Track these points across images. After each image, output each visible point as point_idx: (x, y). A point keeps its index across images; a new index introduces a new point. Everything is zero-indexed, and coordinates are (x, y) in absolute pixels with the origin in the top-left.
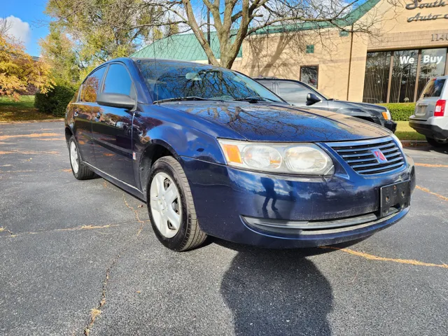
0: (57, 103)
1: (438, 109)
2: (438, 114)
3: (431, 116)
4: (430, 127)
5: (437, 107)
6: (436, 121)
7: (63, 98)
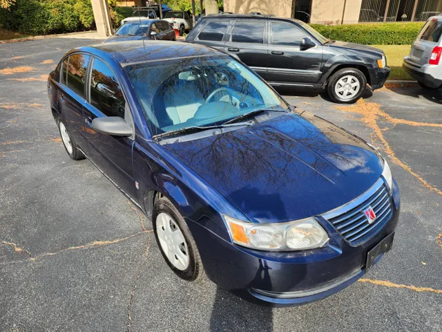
0: (22, 18)
1: (434, 56)
2: (433, 62)
3: (426, 63)
4: (423, 75)
5: (433, 54)
6: (430, 70)
7: (28, 11)
